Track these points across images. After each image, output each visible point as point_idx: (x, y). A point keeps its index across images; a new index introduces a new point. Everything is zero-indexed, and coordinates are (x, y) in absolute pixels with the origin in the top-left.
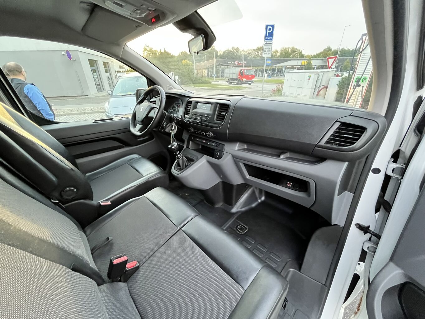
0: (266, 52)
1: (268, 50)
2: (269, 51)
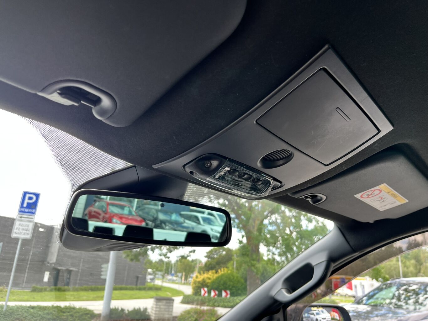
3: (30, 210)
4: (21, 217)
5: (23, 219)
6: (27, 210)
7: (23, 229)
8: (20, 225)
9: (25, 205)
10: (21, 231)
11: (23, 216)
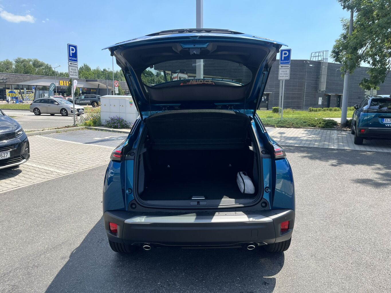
0: (73, 73)
1: (74, 71)
2: (76, 72)
3: (286, 61)
4: (282, 67)
5: (283, 67)
6: (284, 62)
7: (284, 74)
8: (282, 71)
9: (283, 59)
10: (283, 75)
11: (283, 66)
